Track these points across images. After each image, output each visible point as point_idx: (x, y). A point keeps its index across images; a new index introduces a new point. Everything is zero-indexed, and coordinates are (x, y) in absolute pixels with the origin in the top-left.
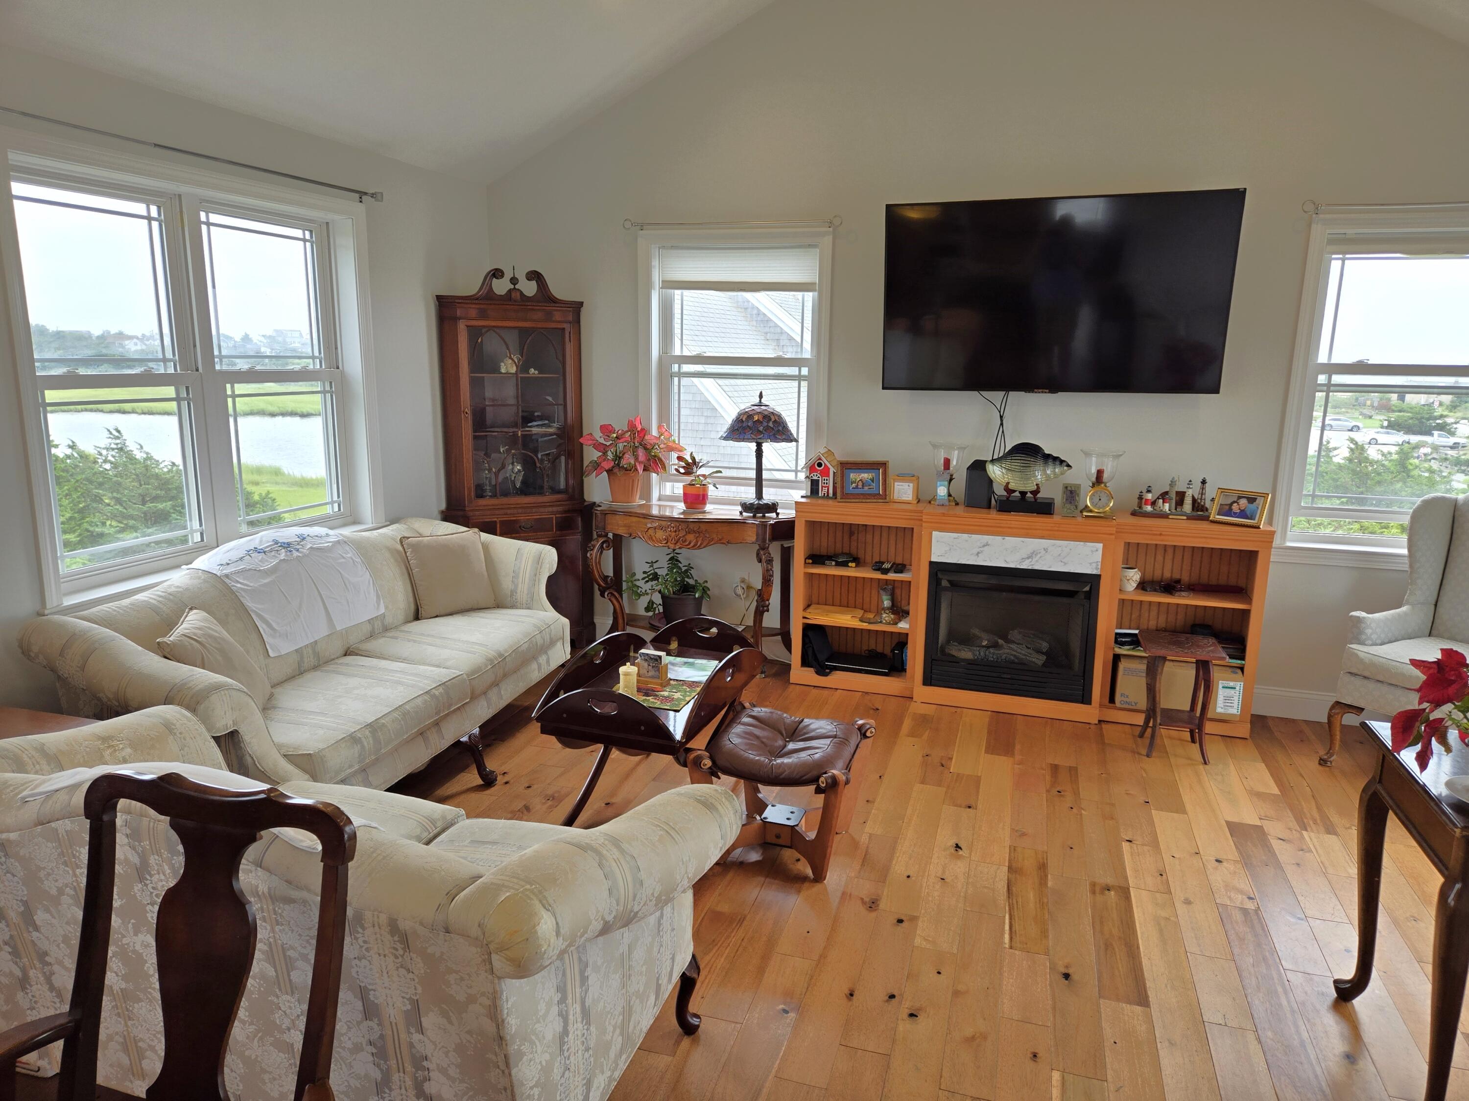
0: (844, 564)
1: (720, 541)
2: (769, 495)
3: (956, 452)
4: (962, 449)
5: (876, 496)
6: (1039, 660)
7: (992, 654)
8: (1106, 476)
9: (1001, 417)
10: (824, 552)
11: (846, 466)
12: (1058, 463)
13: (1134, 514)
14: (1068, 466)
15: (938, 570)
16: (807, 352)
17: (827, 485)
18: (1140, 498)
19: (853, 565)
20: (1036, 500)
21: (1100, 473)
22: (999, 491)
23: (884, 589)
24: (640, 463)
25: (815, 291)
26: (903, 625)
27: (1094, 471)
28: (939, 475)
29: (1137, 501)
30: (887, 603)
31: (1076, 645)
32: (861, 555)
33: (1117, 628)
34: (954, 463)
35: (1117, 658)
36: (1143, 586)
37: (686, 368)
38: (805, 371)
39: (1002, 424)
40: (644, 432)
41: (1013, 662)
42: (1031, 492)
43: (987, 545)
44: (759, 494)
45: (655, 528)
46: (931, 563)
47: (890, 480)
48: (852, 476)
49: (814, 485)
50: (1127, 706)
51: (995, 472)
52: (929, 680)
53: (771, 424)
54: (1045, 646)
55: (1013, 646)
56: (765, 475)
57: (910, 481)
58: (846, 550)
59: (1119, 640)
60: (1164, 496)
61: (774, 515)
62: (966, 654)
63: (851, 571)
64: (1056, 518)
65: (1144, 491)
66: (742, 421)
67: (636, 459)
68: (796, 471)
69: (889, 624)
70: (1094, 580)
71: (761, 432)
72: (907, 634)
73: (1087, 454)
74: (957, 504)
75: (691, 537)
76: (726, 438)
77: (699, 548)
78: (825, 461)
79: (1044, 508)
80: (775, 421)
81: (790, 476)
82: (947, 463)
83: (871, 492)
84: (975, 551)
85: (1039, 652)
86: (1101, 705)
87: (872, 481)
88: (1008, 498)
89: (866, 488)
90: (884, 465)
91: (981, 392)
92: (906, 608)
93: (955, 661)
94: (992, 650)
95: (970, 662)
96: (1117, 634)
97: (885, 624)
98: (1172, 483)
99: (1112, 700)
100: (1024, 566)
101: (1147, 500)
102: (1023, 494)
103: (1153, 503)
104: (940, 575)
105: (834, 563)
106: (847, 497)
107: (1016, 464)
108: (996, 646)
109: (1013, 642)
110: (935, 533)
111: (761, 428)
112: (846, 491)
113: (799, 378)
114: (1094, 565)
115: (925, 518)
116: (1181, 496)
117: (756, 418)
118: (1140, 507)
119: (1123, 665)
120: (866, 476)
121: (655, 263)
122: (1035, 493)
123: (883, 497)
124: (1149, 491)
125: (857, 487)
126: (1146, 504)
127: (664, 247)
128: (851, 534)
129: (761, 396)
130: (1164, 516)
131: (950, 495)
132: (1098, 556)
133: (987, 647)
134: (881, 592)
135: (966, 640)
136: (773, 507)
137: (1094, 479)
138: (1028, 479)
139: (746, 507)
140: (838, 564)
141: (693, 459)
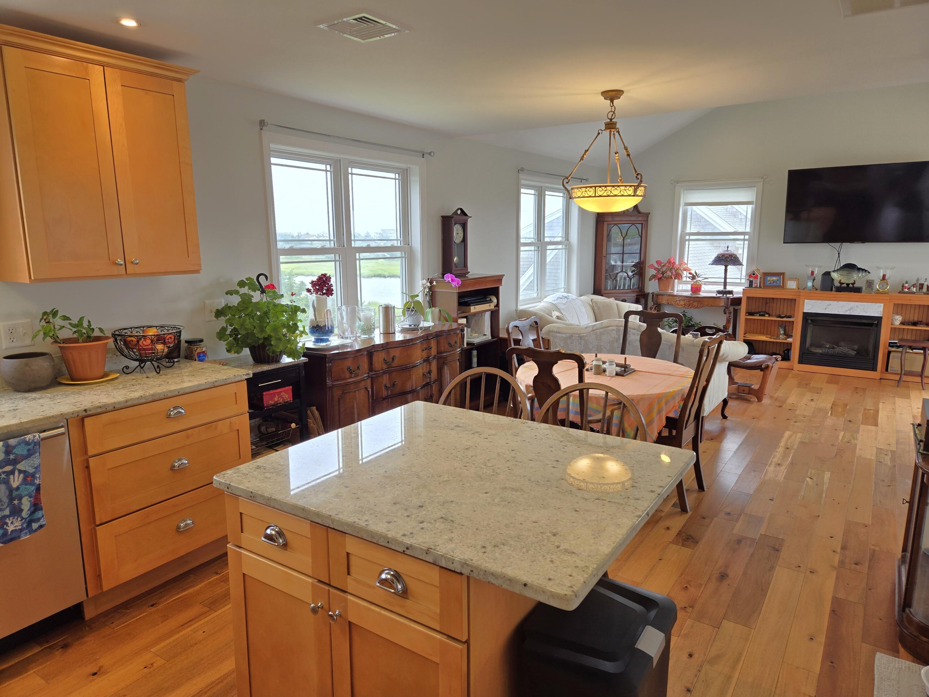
0: (763, 315)
1: (708, 305)
2: (729, 288)
3: (817, 269)
4: (820, 267)
5: (779, 286)
6: (853, 353)
7: (831, 351)
8: (887, 277)
9: (839, 254)
10: (753, 311)
11: (766, 274)
12: (864, 271)
13: (900, 293)
14: (869, 272)
15: (807, 316)
16: (748, 230)
17: (756, 283)
18: (903, 286)
19: (767, 315)
20: (853, 286)
21: (884, 276)
22: (837, 284)
23: (781, 327)
24: (673, 275)
25: (753, 204)
26: (790, 340)
27: (882, 275)
28: (809, 278)
29: (901, 287)
30: (782, 332)
31: (871, 348)
32: (770, 312)
33: (890, 340)
34: (816, 272)
35: (889, 352)
36: (902, 323)
37: (692, 237)
38: (747, 237)
39: (839, 257)
40: (674, 263)
41: (841, 354)
42: (851, 284)
43: (830, 305)
44: (725, 288)
45: (680, 300)
46: (804, 313)
47: (786, 280)
48: (769, 278)
49: (751, 283)
50: (893, 372)
51: (835, 275)
52: (801, 362)
53: (733, 258)
54: (856, 347)
55: (841, 348)
56: (728, 280)
57: (795, 280)
58: (764, 310)
59: (891, 345)
60: (914, 286)
61: (731, 295)
62: (819, 351)
63: (767, 318)
64: (863, 294)
65: (905, 283)
66: (720, 257)
67: (672, 273)
68: (741, 279)
69: (783, 339)
70: (879, 319)
71: (728, 261)
72: (791, 343)
73: (879, 268)
74: (817, 290)
75: (695, 303)
76: (712, 264)
77: (699, 308)
78: (756, 273)
79: (858, 290)
80: (734, 257)
81: (738, 281)
82: (812, 273)
83: (777, 285)
84: (825, 307)
85: (854, 350)
86: (882, 372)
87: (778, 280)
88: (840, 286)
89: (775, 283)
90: (783, 274)
91: (830, 244)
92: (791, 334)
93: (815, 354)
94: (831, 350)
95: (821, 354)
96: (890, 343)
97: (782, 339)
98: (918, 280)
99: (887, 370)
100: (847, 313)
101: (906, 287)
102: (848, 285)
103: (909, 289)
104: (808, 318)
105: (758, 315)
106: (765, 287)
107: (844, 272)
108: (833, 348)
109: (841, 346)
110: (806, 301)
111: (728, 260)
112: (766, 284)
113: (744, 240)
114: (879, 313)
115: (801, 294)
116: (922, 285)
117: (726, 256)
118: (903, 290)
119: (891, 355)
120: (774, 278)
121: (682, 196)
122: (853, 284)
123: (783, 287)
124: (906, 283)
125: (770, 283)
126: (905, 288)
127: (686, 190)
128: (766, 303)
129: (728, 247)
130: (914, 293)
131: (813, 286)
132: (881, 309)
133: (829, 348)
134: (779, 327)
135: (820, 346)
136: (731, 292)
137: (881, 278)
138: (850, 279)
139: (719, 292)
140: (760, 315)
141: (696, 273)
